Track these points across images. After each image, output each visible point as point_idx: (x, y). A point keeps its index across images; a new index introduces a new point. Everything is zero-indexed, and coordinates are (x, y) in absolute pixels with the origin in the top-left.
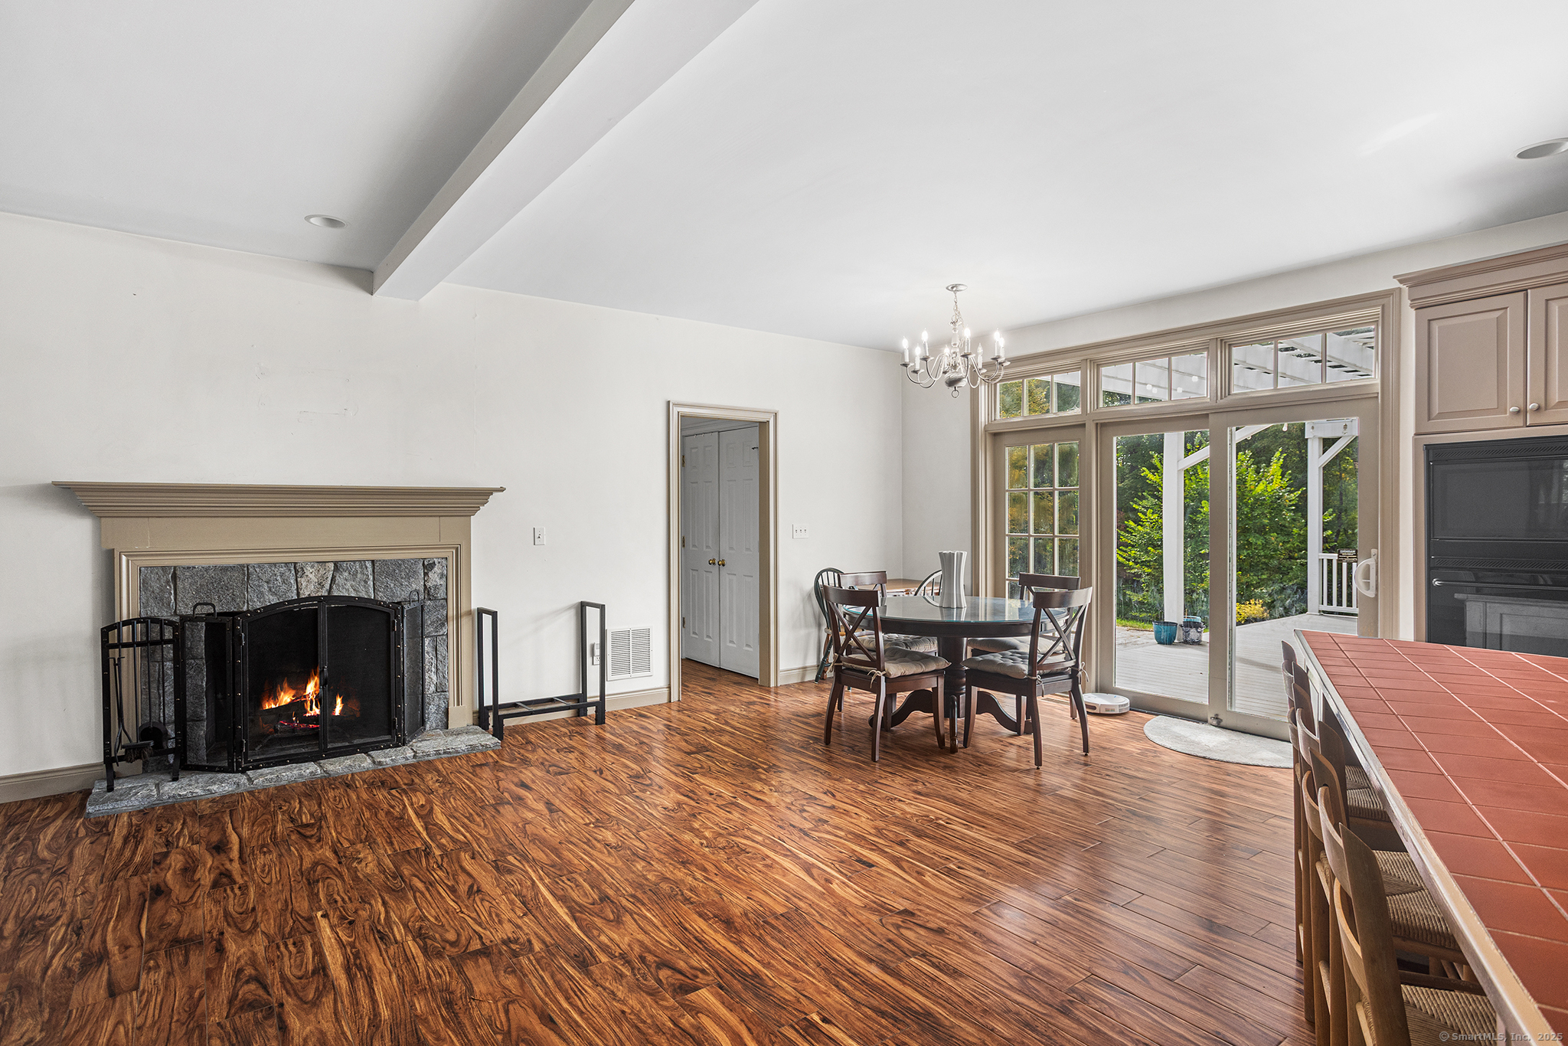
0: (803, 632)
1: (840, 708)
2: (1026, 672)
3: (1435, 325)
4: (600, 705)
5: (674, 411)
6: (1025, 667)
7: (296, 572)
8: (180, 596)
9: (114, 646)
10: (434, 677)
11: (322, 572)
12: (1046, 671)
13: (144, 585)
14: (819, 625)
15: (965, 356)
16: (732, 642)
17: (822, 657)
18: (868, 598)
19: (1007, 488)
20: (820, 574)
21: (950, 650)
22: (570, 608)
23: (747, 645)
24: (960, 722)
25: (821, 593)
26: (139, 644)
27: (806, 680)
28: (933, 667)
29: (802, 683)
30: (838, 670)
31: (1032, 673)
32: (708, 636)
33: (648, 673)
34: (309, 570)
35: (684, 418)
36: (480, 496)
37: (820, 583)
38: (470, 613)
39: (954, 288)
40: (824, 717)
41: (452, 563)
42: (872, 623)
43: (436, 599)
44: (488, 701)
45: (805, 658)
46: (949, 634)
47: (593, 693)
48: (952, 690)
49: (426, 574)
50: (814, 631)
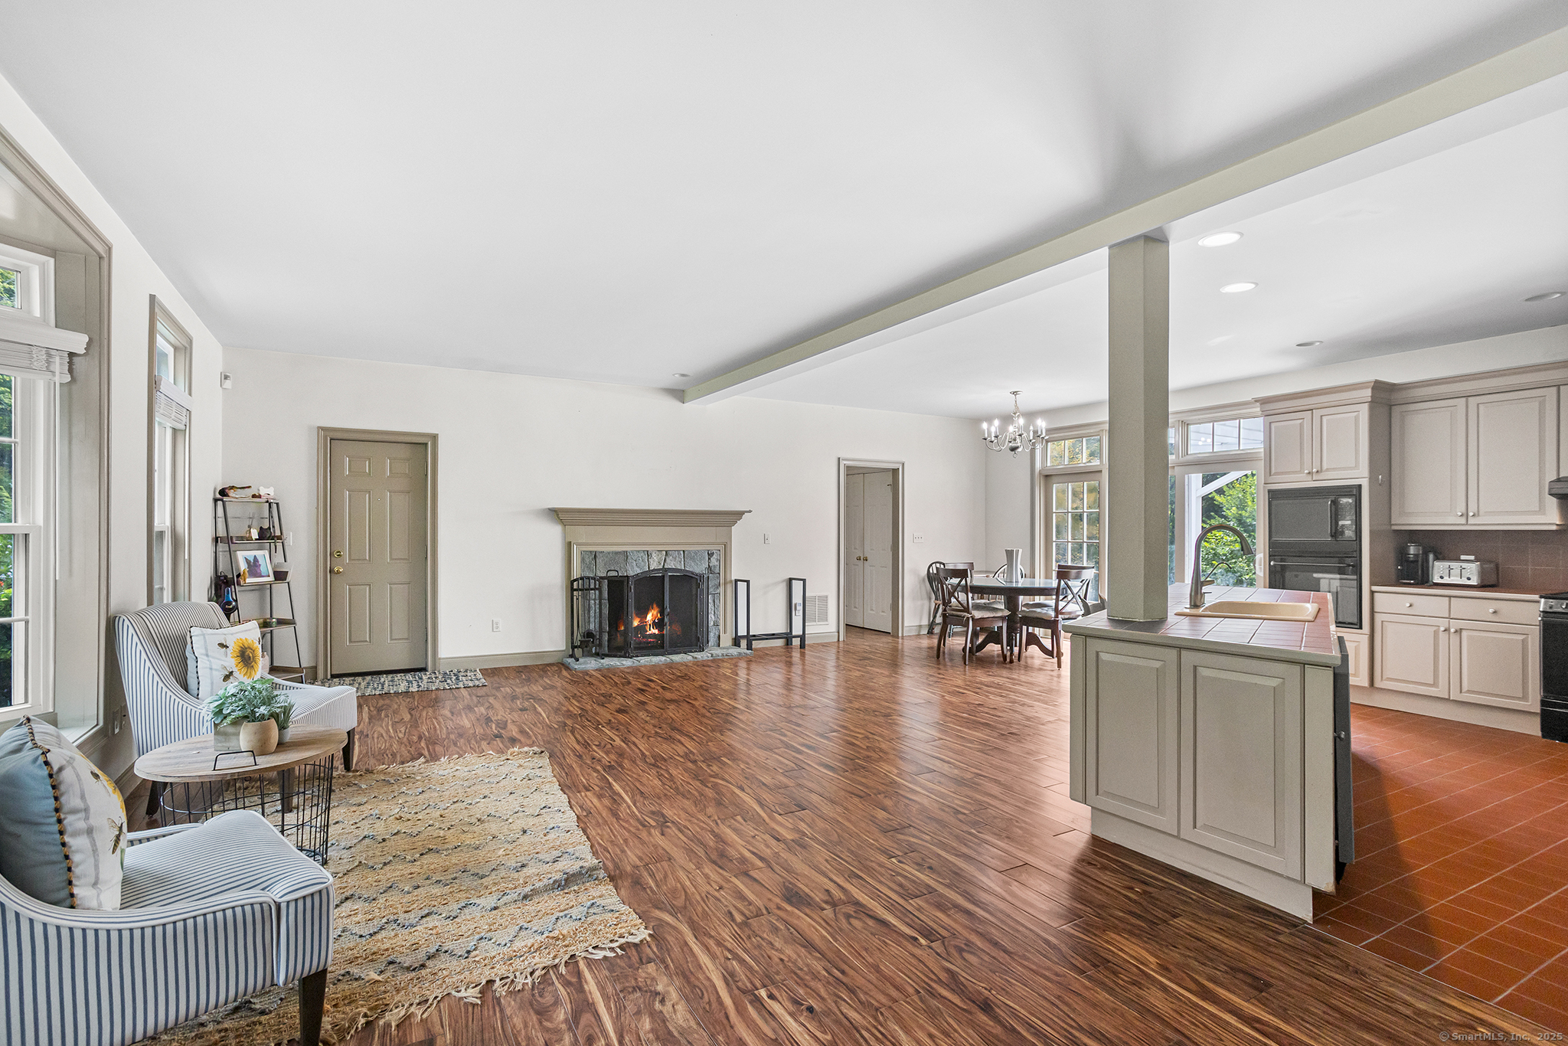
0: (919, 603)
1: (944, 645)
2: (1053, 616)
3: (1273, 425)
4: (803, 638)
5: (842, 463)
6: (1053, 614)
7: (648, 556)
8: (598, 566)
9: (576, 590)
10: (713, 617)
11: (660, 556)
12: (1067, 617)
13: (583, 560)
14: (930, 599)
15: (1020, 435)
16: (872, 610)
17: (932, 619)
18: (962, 574)
19: (1054, 511)
20: (931, 565)
21: (1012, 604)
22: (784, 581)
23: (883, 612)
24: (1016, 650)
25: (930, 578)
26: (580, 590)
27: (921, 633)
28: (999, 614)
29: (919, 635)
30: (944, 616)
31: (1057, 616)
32: (855, 607)
33: (826, 623)
34: (654, 555)
35: (848, 468)
36: (739, 515)
37: (931, 571)
38: (731, 581)
39: (1015, 393)
40: (936, 648)
41: (722, 552)
42: (965, 589)
43: (714, 573)
44: (742, 632)
45: (921, 620)
46: (1011, 595)
47: (797, 630)
48: (1012, 630)
49: (709, 559)
50: (926, 602)
